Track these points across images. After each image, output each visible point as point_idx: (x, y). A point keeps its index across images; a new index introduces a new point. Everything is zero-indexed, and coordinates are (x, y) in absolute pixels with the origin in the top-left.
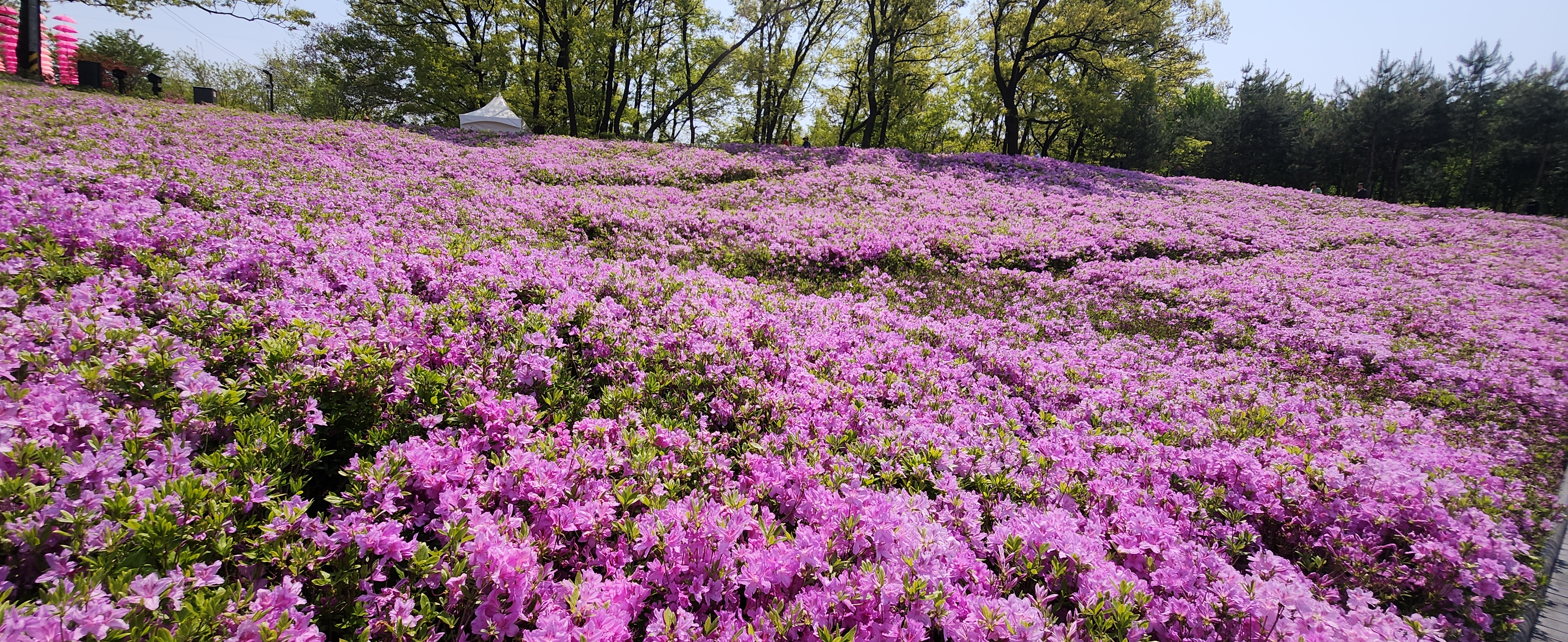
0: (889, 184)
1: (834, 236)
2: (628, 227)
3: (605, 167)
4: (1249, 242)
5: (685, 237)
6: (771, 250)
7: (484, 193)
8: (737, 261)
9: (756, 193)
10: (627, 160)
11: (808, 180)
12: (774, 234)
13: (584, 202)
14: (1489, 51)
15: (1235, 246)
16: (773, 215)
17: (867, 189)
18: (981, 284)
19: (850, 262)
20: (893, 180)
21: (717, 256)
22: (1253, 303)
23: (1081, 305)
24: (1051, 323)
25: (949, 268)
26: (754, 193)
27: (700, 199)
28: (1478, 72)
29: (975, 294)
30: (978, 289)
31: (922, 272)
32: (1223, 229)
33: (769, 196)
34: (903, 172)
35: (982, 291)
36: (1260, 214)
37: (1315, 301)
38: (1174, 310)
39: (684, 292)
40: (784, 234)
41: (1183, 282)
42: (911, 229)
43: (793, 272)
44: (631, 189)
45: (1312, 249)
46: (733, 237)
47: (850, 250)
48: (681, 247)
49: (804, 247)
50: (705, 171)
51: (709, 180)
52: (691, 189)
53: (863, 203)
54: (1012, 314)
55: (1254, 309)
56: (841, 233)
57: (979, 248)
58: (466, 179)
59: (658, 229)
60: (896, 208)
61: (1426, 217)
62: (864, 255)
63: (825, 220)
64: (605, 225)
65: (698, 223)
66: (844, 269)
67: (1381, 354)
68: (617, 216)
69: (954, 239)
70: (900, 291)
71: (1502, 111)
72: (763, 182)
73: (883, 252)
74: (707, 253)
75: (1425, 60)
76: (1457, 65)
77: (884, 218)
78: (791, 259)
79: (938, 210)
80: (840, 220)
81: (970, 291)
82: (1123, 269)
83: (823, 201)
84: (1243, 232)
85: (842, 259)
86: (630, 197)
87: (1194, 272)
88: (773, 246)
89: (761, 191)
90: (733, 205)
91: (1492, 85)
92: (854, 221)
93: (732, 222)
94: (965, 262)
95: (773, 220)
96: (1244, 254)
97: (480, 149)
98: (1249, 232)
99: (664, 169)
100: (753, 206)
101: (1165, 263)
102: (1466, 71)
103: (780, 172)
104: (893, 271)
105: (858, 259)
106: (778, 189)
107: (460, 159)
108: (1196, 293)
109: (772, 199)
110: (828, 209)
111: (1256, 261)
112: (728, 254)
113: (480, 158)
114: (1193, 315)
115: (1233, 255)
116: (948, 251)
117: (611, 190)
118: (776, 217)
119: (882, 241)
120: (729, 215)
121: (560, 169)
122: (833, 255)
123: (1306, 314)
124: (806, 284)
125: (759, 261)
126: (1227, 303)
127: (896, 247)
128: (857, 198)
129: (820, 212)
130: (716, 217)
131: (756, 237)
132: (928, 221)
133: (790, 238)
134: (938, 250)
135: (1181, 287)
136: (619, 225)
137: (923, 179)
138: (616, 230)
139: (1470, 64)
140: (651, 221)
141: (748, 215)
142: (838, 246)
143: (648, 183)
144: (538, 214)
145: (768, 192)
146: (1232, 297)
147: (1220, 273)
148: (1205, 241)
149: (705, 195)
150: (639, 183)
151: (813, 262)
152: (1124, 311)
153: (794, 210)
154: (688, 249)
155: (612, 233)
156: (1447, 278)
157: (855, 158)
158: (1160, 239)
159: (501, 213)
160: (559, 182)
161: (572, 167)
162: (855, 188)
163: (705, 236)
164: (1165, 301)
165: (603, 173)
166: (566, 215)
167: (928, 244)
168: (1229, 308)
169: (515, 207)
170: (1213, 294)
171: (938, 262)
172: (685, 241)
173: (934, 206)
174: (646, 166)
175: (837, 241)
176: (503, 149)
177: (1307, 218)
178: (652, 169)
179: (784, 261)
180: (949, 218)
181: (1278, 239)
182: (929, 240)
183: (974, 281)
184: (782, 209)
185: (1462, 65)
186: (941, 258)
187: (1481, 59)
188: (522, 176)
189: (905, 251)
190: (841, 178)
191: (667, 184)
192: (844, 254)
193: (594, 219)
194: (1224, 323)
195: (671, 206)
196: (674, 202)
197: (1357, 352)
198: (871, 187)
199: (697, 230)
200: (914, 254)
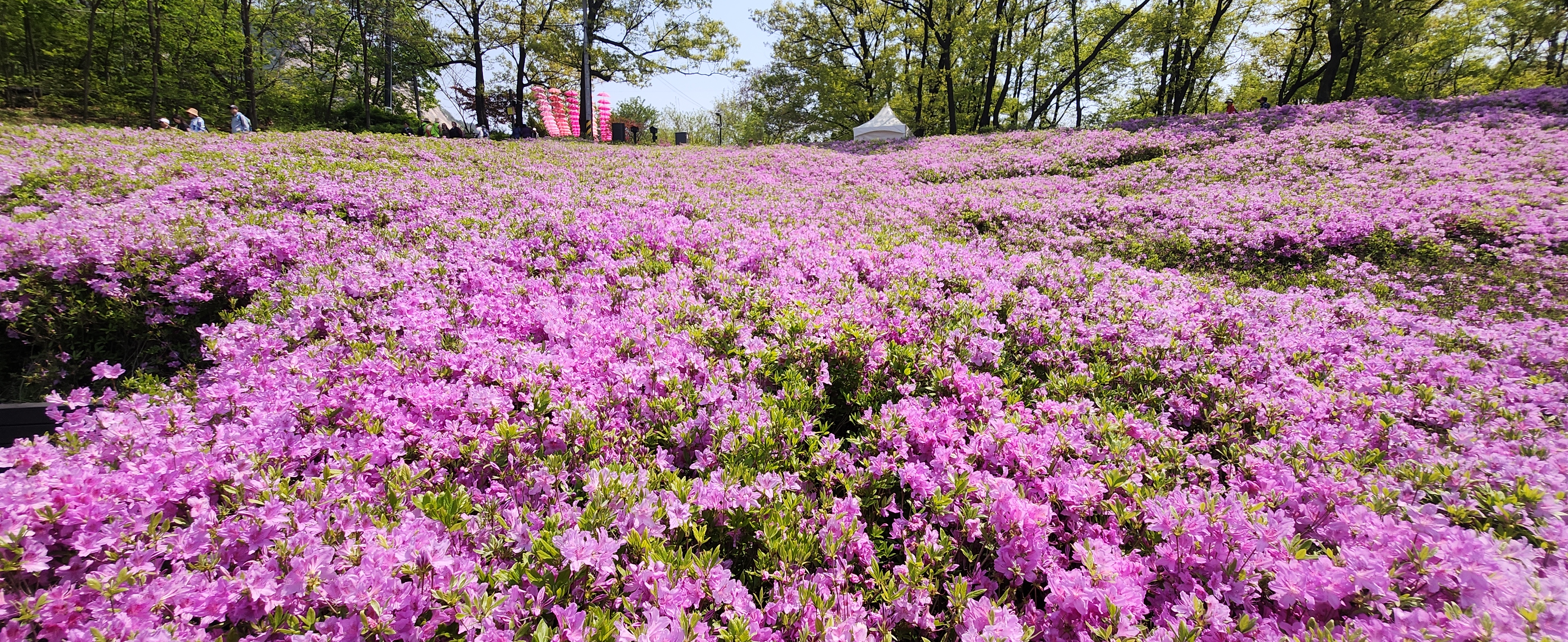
0: (1364, 146)
1: (1281, 218)
2: (1018, 220)
3: (988, 162)
5: (1080, 227)
6: (1190, 240)
10: (1010, 152)
12: (1194, 220)
13: (972, 197)
16: (1191, 197)
17: (1328, 155)
21: (1121, 246)
25: (1479, 254)
26: (1161, 174)
27: (1094, 186)
30: (1539, 284)
33: (1182, 175)
39: (1107, 283)
40: (1208, 219)
42: (1405, 203)
43: (1223, 263)
44: (1016, 181)
46: (1139, 225)
47: (1307, 234)
48: (1077, 238)
50: (1098, 155)
51: (1103, 164)
52: (1083, 176)
57: (1537, 225)
59: (1050, 220)
60: (1378, 177)
62: (1328, 240)
63: (1266, 198)
64: (994, 219)
65: (1096, 212)
66: (1296, 259)
68: (1006, 209)
70: (1396, 286)
73: (1360, 235)
74: (1111, 243)
77: (1359, 191)
78: (1218, 248)
80: (1290, 199)
81: (1523, 287)
86: (1016, 189)
88: (1193, 234)
89: (1170, 171)
90: (1135, 190)
92: (1311, 199)
93: (1138, 208)
94: (1509, 245)
95: (1191, 203)
97: (874, 156)
99: (1050, 157)
100: (1161, 188)
103: (1196, 146)
105: (1320, 246)
106: (1193, 166)
107: (858, 167)
109: (1186, 179)
110: (1267, 185)
112: (1135, 244)
113: (874, 165)
117: (996, 184)
118: (1195, 199)
120: (1132, 200)
121: (945, 168)
122: (1280, 241)
124: (1246, 277)
127: (1383, 228)
128: (1309, 169)
129: (1256, 190)
130: (1115, 204)
131: (1169, 224)
132: (1435, 192)
133: (1218, 223)
136: (1009, 218)
137: (1424, 135)
138: (1005, 223)
140: (1043, 212)
141: (1157, 199)
142: (1287, 230)
143: (1033, 173)
144: (931, 212)
145: (1180, 171)
149: (1099, 180)
150: (1023, 174)
151: (1251, 251)
153: (1220, 189)
154: (1086, 239)
155: (1001, 226)
157: (1307, 118)
160: (944, 180)
161: (956, 164)
162: (1310, 157)
163: (1105, 225)
165: (986, 167)
166: (956, 211)
167: (1440, 222)
169: (910, 206)
171: (1459, 247)
172: (1081, 232)
173: (1446, 170)
174: (1030, 155)
175: (1286, 223)
176: (893, 154)
178: (1037, 158)
179: (1208, 250)
182: (1441, 217)
183: (1529, 272)
184: (1203, 190)
186: (1463, 241)
188: (910, 178)
190: (1286, 146)
191: (1053, 173)
192: (1298, 240)
193: (984, 214)
195: (1062, 195)
196: (1064, 191)
198: (1334, 153)
199: (1095, 219)
200: (1415, 237)
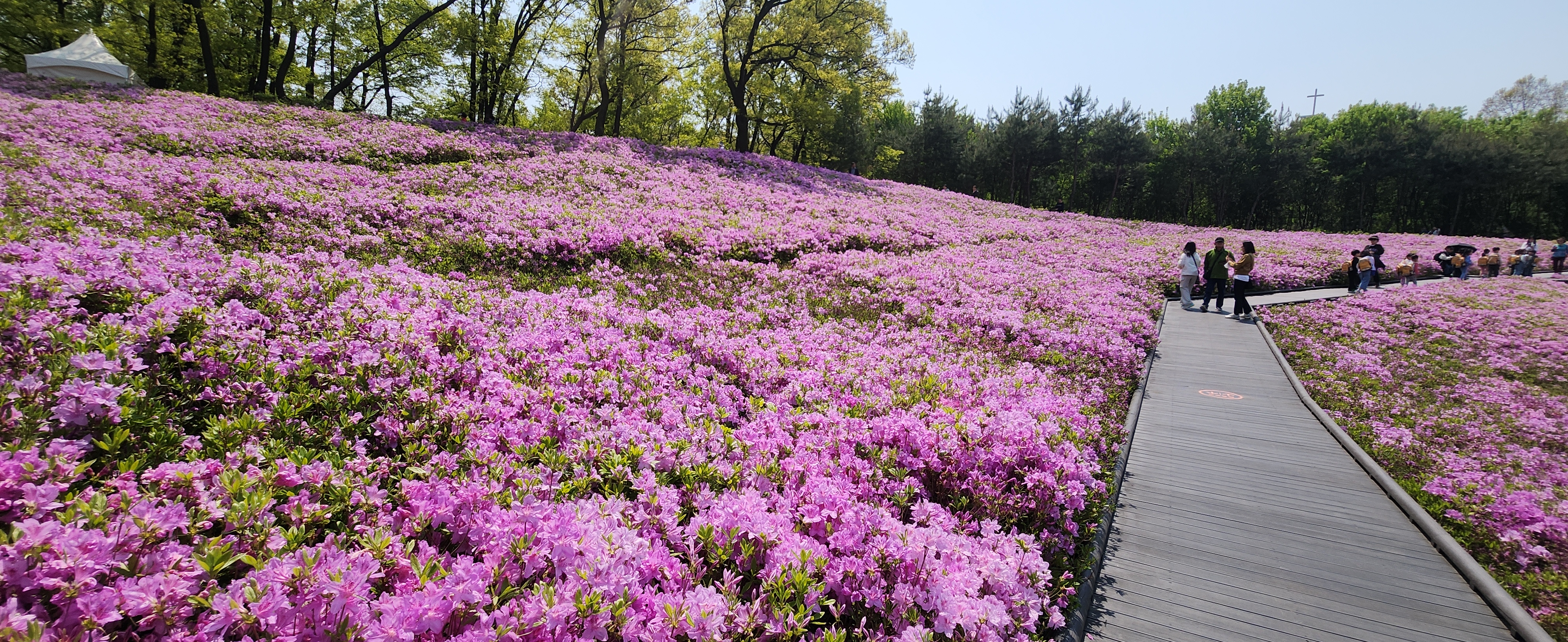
0: (623, 175)
1: (562, 228)
2: (293, 213)
3: (259, 135)
4: (931, 237)
5: (375, 226)
6: (487, 241)
7: (53, 163)
8: (444, 254)
9: (471, 178)
10: (293, 130)
11: (534, 166)
12: (491, 225)
13: (224, 180)
14: (1083, 95)
15: (922, 240)
17: (600, 179)
18: (712, 275)
19: (580, 255)
20: (627, 171)
21: (417, 248)
22: (933, 288)
23: (800, 294)
24: (774, 311)
25: (684, 260)
27: (398, 182)
28: (1077, 109)
29: (707, 285)
30: (710, 281)
31: (656, 265)
32: (913, 226)
33: (487, 181)
34: (638, 163)
35: (714, 282)
36: (939, 214)
37: (975, 285)
38: (875, 295)
39: (354, 291)
40: (502, 225)
41: (882, 272)
42: (644, 221)
43: (512, 265)
44: (299, 166)
45: (975, 243)
46: (439, 227)
47: (580, 242)
48: (368, 237)
49: (527, 239)
50: (404, 150)
51: (409, 159)
52: (386, 169)
53: (596, 194)
54: (740, 303)
55: (934, 293)
56: (569, 224)
57: (712, 240)
58: (29, 141)
59: (336, 215)
60: (630, 200)
61: (1047, 219)
62: (595, 247)
63: (551, 209)
64: (257, 209)
66: (573, 262)
67: (1017, 326)
68: (273, 198)
69: (687, 232)
70: (630, 284)
71: (1091, 140)
72: (479, 165)
73: (615, 244)
74: (405, 244)
75: (1044, 98)
76: (1065, 103)
77: (618, 209)
78: (511, 252)
79: (673, 202)
80: (570, 210)
81: (701, 283)
82: (836, 260)
83: (552, 190)
84: (927, 229)
85: (570, 252)
86: (296, 175)
87: (888, 262)
89: (476, 176)
90: (440, 191)
91: (1086, 120)
92: (584, 212)
94: (699, 254)
95: (490, 208)
96: (929, 247)
97: (55, 102)
98: (931, 229)
99: (346, 143)
100: (467, 191)
101: (869, 254)
102: (1070, 108)
103: (500, 156)
104: (625, 264)
105: (588, 252)
108: (892, 280)
110: (557, 198)
111: (935, 253)
112: (432, 246)
113: (54, 114)
114: (890, 299)
115: (919, 248)
116: (682, 243)
117: (268, 166)
119: (615, 233)
120: (433, 201)
121: (188, 134)
122: (560, 247)
123: (969, 296)
124: (527, 279)
125: (473, 255)
126: (913, 289)
127: (629, 239)
128: (588, 187)
129: (546, 201)
130: (417, 203)
131: (468, 227)
132: (662, 213)
133: (510, 229)
134: (671, 243)
135: (881, 275)
136: (278, 209)
137: (658, 171)
138: (272, 215)
139: (1072, 103)
140: (326, 205)
141: (459, 202)
142: (565, 238)
143: (325, 159)
144: (148, 193)
145: (486, 177)
146: (917, 283)
147: (910, 263)
148: (900, 237)
149: (403, 176)
150: (312, 159)
151: (537, 255)
152: (836, 298)
153: (517, 198)
154: (378, 239)
155: (267, 219)
156: (1060, 266)
157: (587, 146)
158: (866, 234)
159: (80, 189)
160: (187, 151)
161: (208, 134)
162: (587, 177)
163: (402, 225)
164: (869, 288)
165: (256, 143)
166: (193, 195)
167: (662, 236)
168: (916, 293)
169: (106, 182)
170: (904, 281)
171: (672, 255)
172: (374, 230)
173: (669, 199)
174: (320, 138)
175: (564, 232)
176: (95, 105)
177: (971, 218)
178: (330, 142)
179: (503, 254)
180: (683, 211)
181: (950, 234)
182: (663, 232)
183: (705, 272)
184: (502, 196)
185: (1068, 103)
186: (675, 251)
187: (1079, 100)
188: (124, 142)
189: (638, 244)
190: (572, 166)
191: (351, 161)
192: (573, 246)
193: (240, 202)
194: (912, 306)
195: (356, 189)
196: (360, 183)
197: (1002, 325)
198: (604, 177)
199: (391, 218)
200: (648, 247)
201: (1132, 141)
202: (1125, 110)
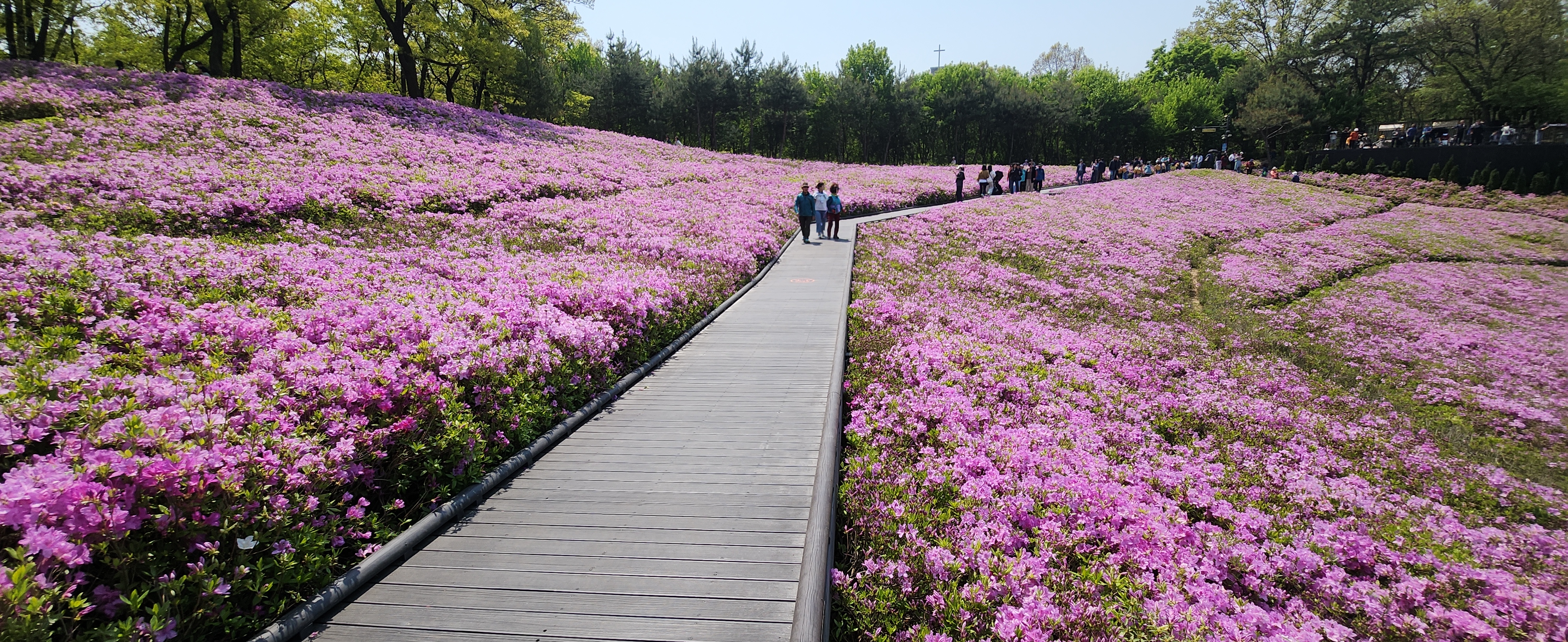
0: (272, 127)
1: (230, 190)
6: (152, 209)
8: (109, 223)
9: (72, 138)
12: (146, 191)
16: (127, 167)
18: (411, 227)
19: (262, 216)
20: (277, 122)
23: (497, 235)
25: (375, 215)
26: (67, 137)
30: (410, 231)
31: (347, 220)
32: (602, 173)
33: (96, 140)
34: (286, 112)
35: (413, 231)
36: (628, 161)
38: (563, 234)
40: (162, 190)
41: (568, 215)
42: (320, 178)
43: (199, 230)
45: (660, 186)
46: (83, 196)
47: (258, 204)
56: (238, 186)
57: (401, 195)
62: (276, 208)
63: (206, 171)
65: (15, 181)
69: (373, 187)
72: (76, 121)
73: (298, 204)
79: (346, 158)
81: (402, 233)
82: (527, 208)
83: (185, 148)
84: (616, 175)
85: (251, 213)
87: (576, 206)
89: (78, 134)
91: (754, 71)
92: (248, 173)
93: (69, 178)
94: (390, 209)
95: (131, 173)
96: (617, 191)
98: (619, 175)
101: (559, 201)
102: (741, 60)
104: (316, 221)
105: (271, 212)
108: (576, 222)
109: (103, 145)
110: (199, 157)
112: (92, 217)
114: (575, 236)
115: (606, 193)
116: (369, 199)
118: (134, 169)
119: (295, 193)
122: (238, 210)
125: (142, 222)
127: (312, 199)
129: (193, 161)
130: (36, 172)
131: (120, 195)
133: (174, 194)
134: (359, 200)
148: (589, 183)
151: (216, 218)
152: (528, 236)
153: (154, 159)
154: (25, 214)
158: (556, 183)
163: (38, 197)
164: (558, 229)
167: (346, 193)
168: (596, 230)
170: (587, 221)
171: (362, 211)
179: (176, 219)
180: (362, 167)
181: (636, 179)
182: (347, 190)
183: (403, 224)
184: (132, 158)
185: (738, 55)
186: (364, 207)
187: (747, 52)
189: (323, 202)
201: (793, 91)
202: (786, 63)
